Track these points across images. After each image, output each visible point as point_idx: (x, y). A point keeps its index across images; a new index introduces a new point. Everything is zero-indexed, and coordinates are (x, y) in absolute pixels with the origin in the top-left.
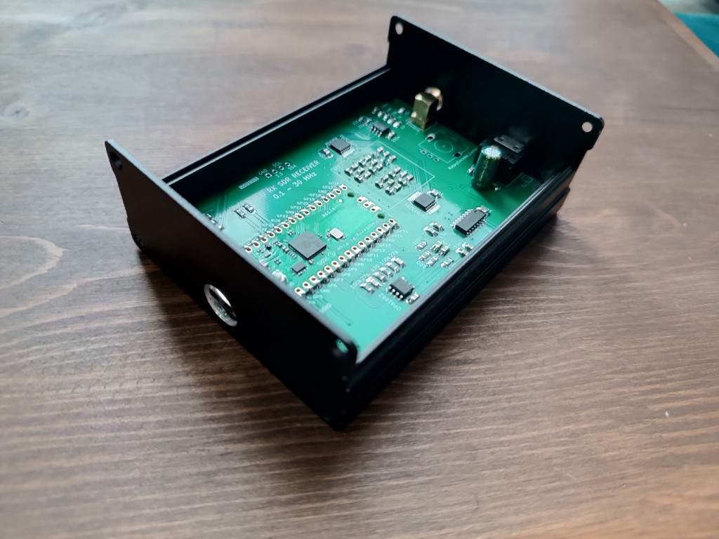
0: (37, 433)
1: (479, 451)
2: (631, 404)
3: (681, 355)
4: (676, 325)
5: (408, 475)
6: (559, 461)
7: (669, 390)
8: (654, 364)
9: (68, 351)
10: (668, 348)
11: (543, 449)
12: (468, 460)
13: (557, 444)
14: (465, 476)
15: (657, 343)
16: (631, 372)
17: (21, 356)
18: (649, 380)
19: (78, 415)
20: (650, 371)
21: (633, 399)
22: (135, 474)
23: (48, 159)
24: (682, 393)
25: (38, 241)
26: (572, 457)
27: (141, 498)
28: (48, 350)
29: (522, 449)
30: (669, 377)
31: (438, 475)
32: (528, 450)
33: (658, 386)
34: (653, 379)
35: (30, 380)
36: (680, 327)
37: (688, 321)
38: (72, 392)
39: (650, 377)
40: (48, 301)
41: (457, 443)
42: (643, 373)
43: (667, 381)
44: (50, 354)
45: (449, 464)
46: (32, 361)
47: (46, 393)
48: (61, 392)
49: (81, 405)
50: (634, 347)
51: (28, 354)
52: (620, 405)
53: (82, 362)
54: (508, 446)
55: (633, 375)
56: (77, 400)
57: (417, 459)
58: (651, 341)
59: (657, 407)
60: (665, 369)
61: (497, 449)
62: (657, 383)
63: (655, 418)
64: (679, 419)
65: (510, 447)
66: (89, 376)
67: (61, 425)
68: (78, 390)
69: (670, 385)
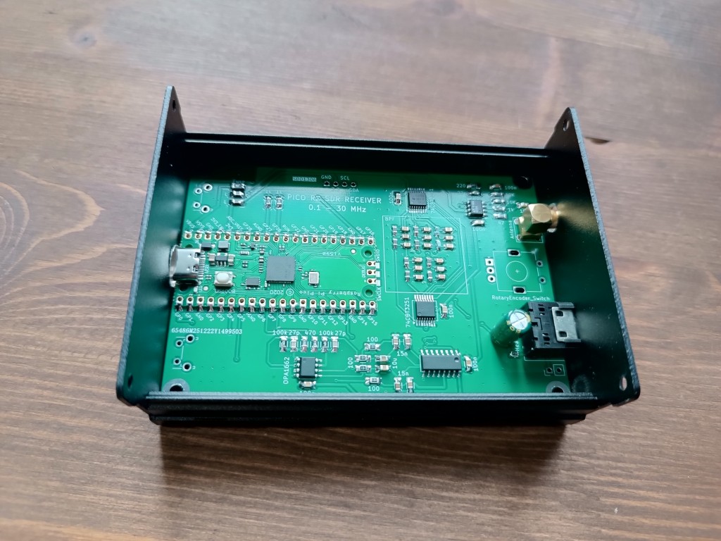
0: (50, 389)
1: (419, 500)
2: (584, 492)
3: (660, 452)
4: (671, 419)
5: (346, 506)
6: (490, 529)
7: (630, 487)
8: (626, 456)
9: (88, 316)
10: (649, 442)
11: (479, 514)
12: (404, 506)
13: (495, 512)
14: (398, 520)
15: (640, 434)
16: (598, 458)
17: (49, 312)
18: (613, 471)
19: (85, 380)
20: (620, 462)
21: (589, 487)
22: (120, 445)
23: (104, 102)
24: (642, 493)
25: (81, 195)
26: (503, 528)
27: (121, 467)
28: (72, 311)
29: (459, 509)
30: (636, 473)
31: (374, 512)
32: (464, 511)
33: (620, 480)
34: (618, 471)
35: (52, 338)
36: (674, 422)
37: (685, 417)
38: (84, 357)
39: (616, 468)
40: (79, 261)
41: (401, 487)
42: (610, 462)
43: (631, 477)
44: (72, 316)
45: (386, 504)
46: (57, 320)
47: (63, 353)
48: (76, 354)
49: (89, 370)
50: (614, 432)
51: (54, 312)
52: (572, 490)
53: (97, 330)
54: (447, 502)
55: (601, 462)
56: (87, 365)
57: (359, 493)
58: (635, 431)
59: (609, 501)
60: (636, 463)
61: (436, 502)
62: (620, 476)
63: (602, 511)
64: (626, 519)
65: (449, 504)
66: (100, 344)
67: (70, 385)
68: (89, 356)
69: (633, 481)
